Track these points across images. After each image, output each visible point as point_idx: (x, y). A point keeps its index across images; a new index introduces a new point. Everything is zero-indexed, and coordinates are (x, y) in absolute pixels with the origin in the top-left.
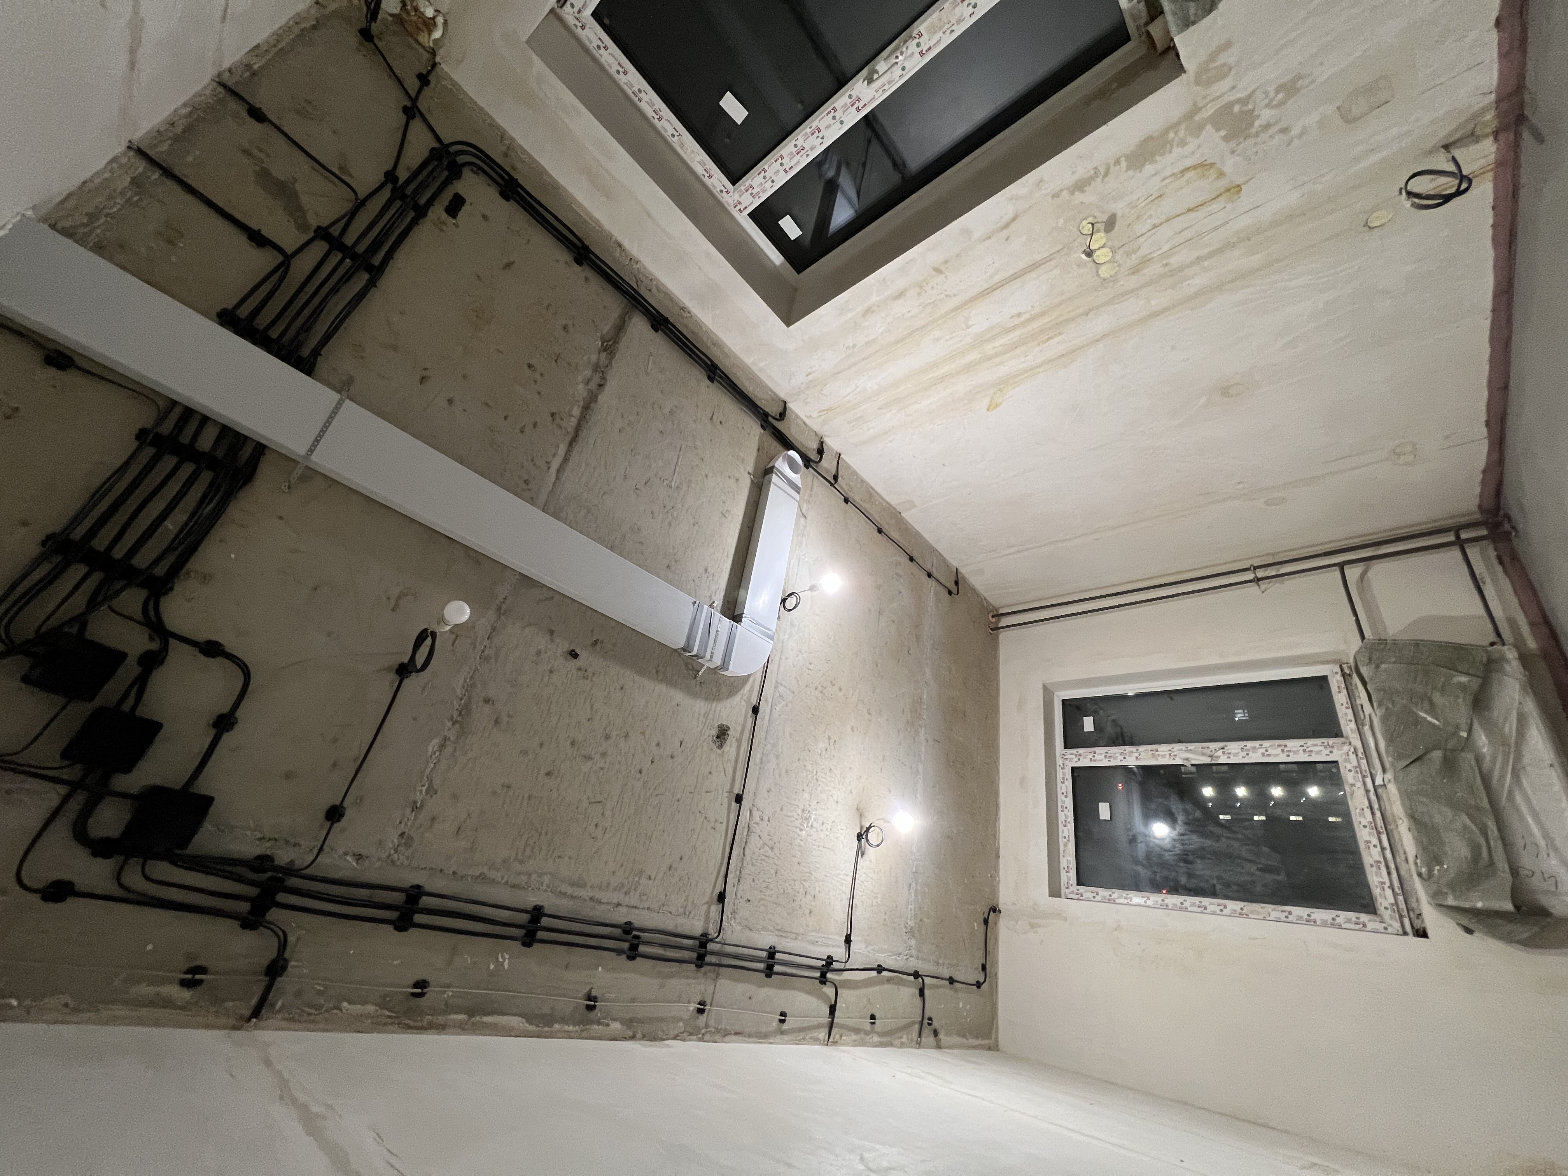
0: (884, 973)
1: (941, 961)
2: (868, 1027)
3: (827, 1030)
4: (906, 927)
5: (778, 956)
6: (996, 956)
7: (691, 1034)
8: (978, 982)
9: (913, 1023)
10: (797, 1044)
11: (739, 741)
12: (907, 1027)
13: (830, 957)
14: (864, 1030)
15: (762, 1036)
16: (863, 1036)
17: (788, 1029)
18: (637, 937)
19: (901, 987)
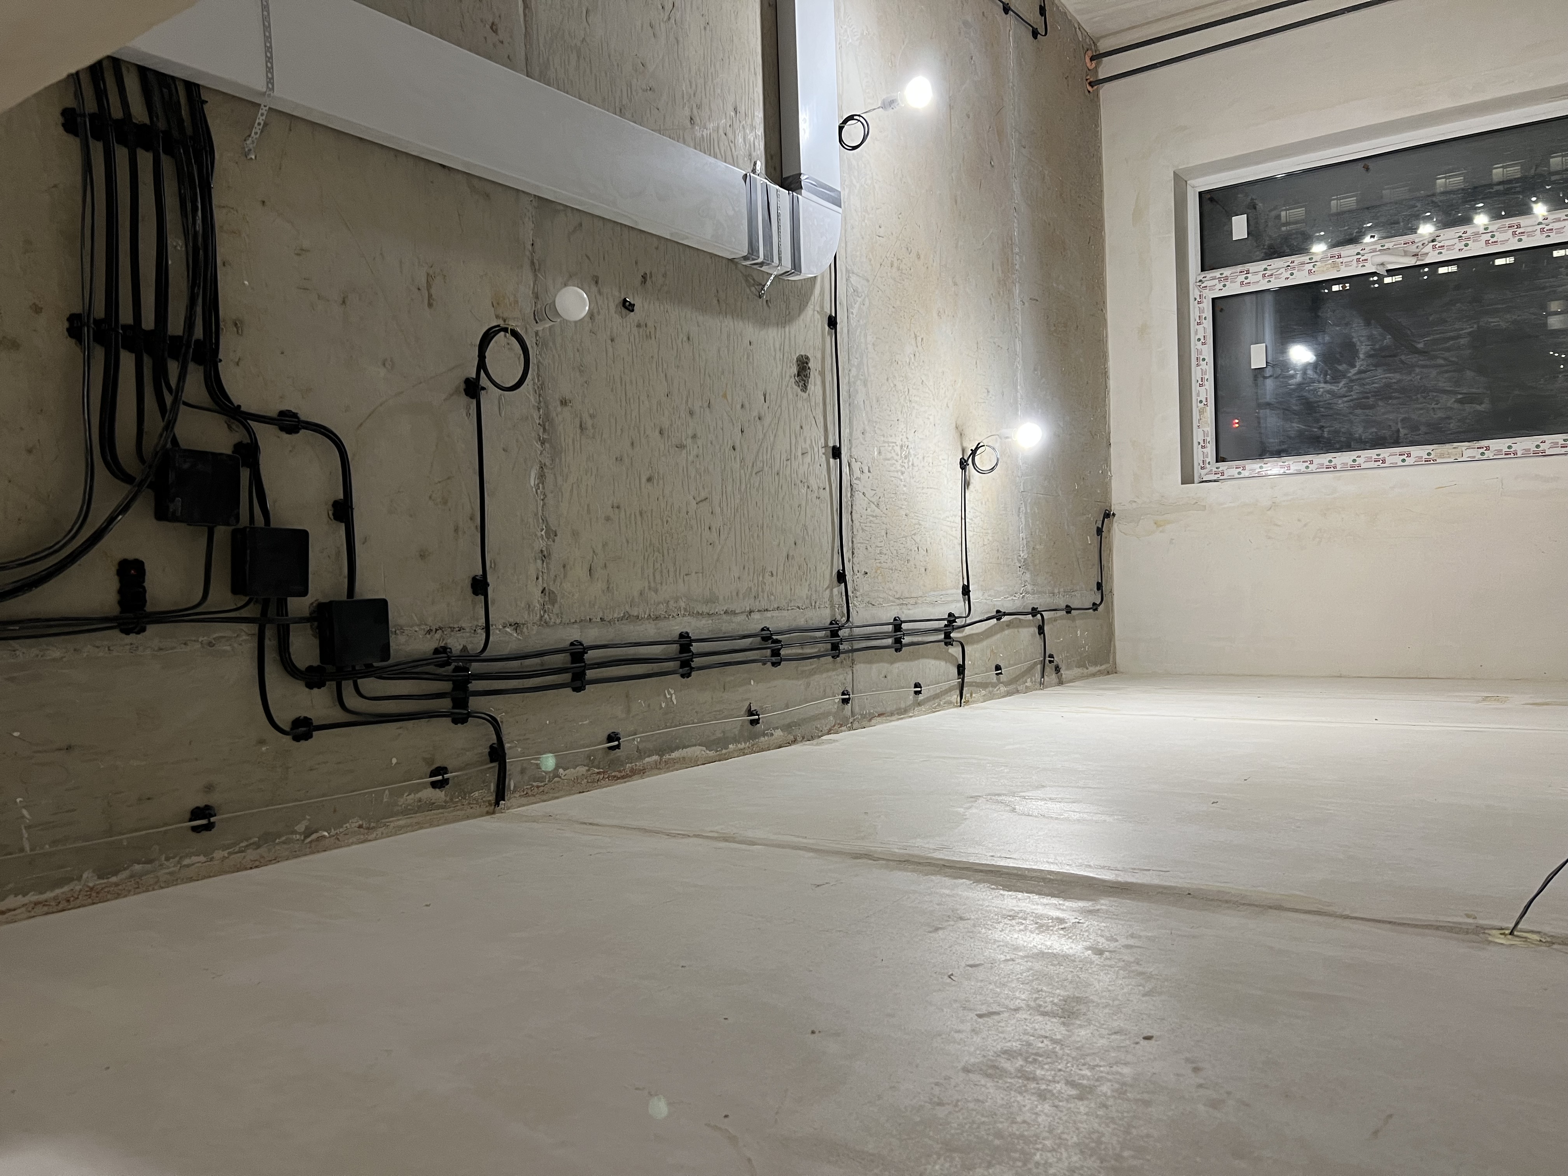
0: (1005, 619)
1: (1056, 591)
2: (994, 679)
3: (958, 692)
4: (1019, 561)
5: (904, 626)
6: (1110, 569)
7: (841, 726)
8: (1094, 604)
9: (1035, 664)
10: (934, 712)
11: (822, 374)
12: (1031, 668)
13: (950, 615)
14: (991, 683)
15: (902, 712)
16: (991, 689)
17: (924, 699)
18: (777, 641)
19: (1021, 630)
